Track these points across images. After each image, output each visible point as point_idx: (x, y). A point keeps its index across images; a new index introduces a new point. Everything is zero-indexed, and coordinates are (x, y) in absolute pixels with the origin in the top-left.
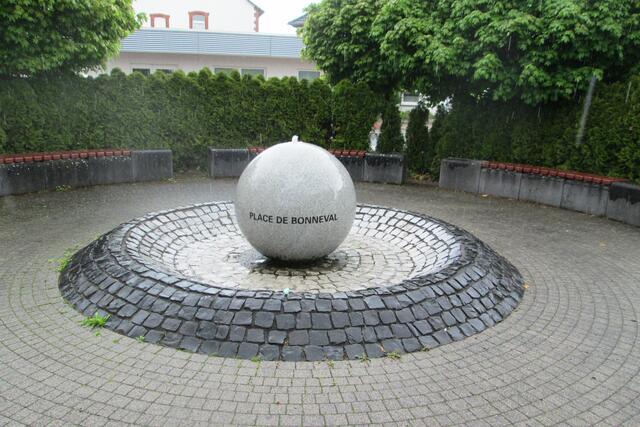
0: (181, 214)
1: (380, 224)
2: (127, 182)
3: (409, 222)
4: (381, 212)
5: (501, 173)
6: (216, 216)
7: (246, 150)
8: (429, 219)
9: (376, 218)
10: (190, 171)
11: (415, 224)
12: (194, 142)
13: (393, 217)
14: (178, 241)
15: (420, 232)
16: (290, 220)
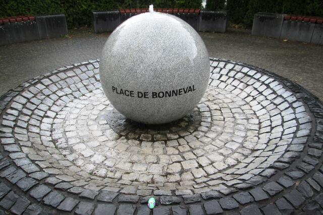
0: (62, 75)
1: (221, 75)
2: (35, 40)
3: (246, 74)
4: (222, 64)
5: (299, 23)
6: (91, 74)
7: (117, 12)
8: (264, 72)
9: (217, 70)
10: (82, 28)
11: (252, 77)
12: (82, 7)
13: (232, 69)
14: (60, 102)
15: (257, 85)
16: (150, 95)
